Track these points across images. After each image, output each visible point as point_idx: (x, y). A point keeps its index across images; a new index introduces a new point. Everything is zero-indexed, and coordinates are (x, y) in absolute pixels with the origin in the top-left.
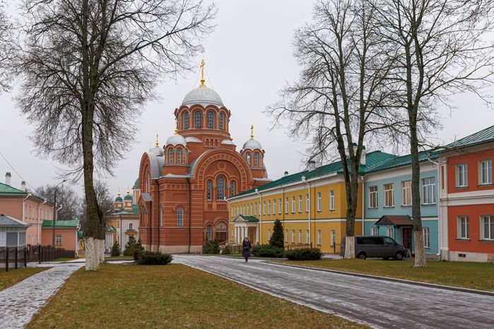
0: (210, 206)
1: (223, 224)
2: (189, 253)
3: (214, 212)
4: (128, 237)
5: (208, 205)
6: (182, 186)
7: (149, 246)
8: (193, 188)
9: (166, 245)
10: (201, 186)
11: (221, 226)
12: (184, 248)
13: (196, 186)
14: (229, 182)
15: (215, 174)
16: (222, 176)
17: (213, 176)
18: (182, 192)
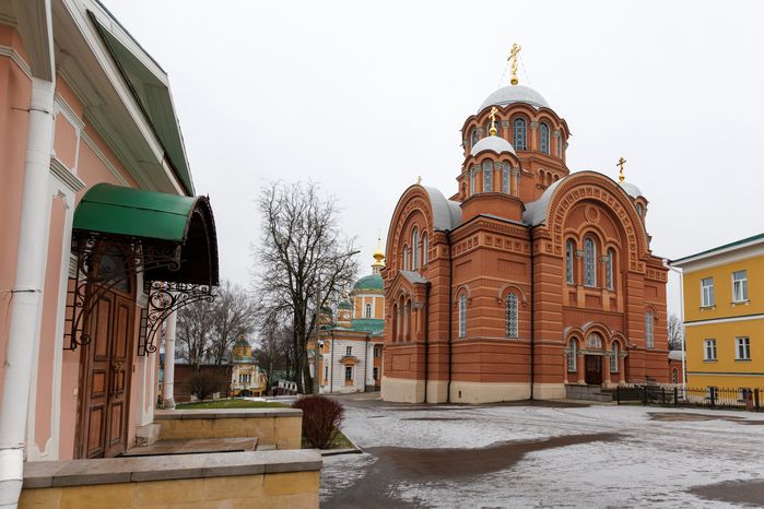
0: (574, 295)
1: (596, 337)
2: (532, 402)
3: (581, 310)
4: (343, 368)
5: (570, 293)
6: (517, 244)
7: (422, 382)
8: (543, 249)
9: (482, 380)
10: (558, 248)
11: (593, 342)
12: (521, 389)
13: (550, 246)
14: (604, 250)
15: (581, 229)
16: (592, 236)
17: (577, 232)
18: (516, 259)
